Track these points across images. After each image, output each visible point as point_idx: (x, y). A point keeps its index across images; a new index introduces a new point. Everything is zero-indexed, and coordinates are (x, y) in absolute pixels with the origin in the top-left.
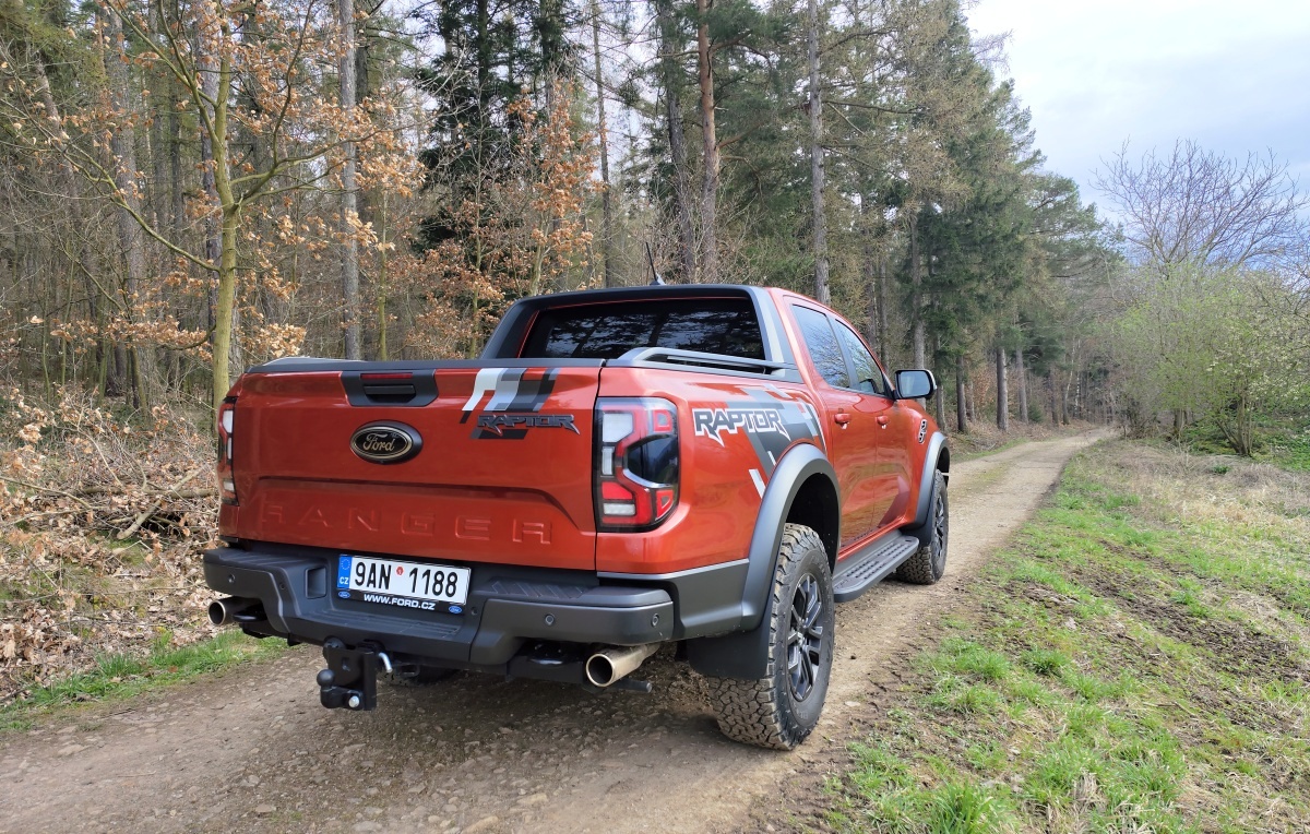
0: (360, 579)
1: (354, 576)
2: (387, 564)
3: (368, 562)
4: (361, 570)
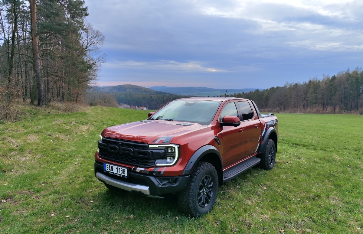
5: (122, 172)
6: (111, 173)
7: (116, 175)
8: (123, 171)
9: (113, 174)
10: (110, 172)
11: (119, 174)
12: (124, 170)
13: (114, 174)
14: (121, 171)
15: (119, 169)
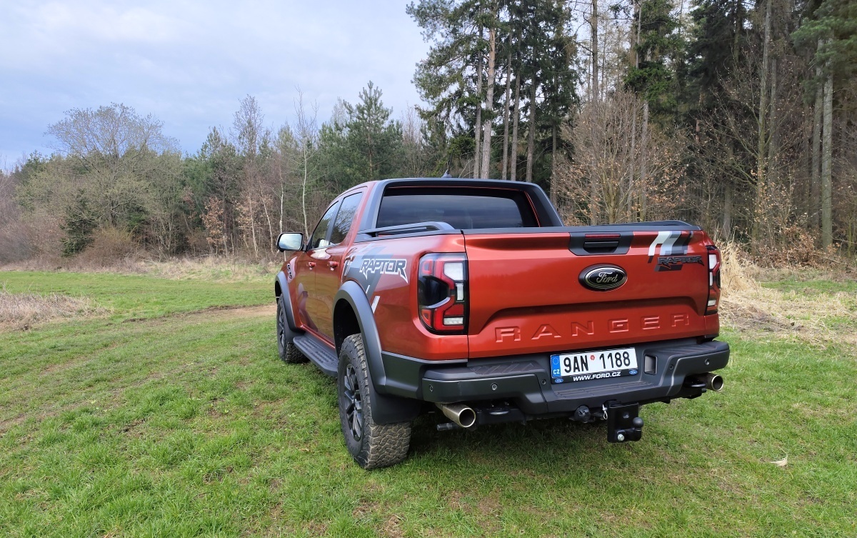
0: (568, 369)
1: (563, 367)
2: (583, 355)
3: (571, 357)
4: (567, 362)
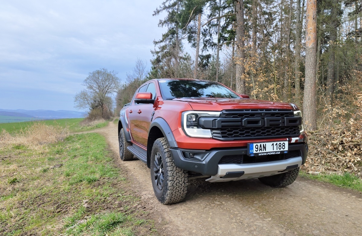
5: (280, 148)
6: (263, 154)
7: (271, 154)
8: (282, 146)
9: (265, 154)
10: (261, 153)
11: (276, 152)
12: (284, 144)
13: (268, 153)
14: (279, 146)
15: (277, 144)
